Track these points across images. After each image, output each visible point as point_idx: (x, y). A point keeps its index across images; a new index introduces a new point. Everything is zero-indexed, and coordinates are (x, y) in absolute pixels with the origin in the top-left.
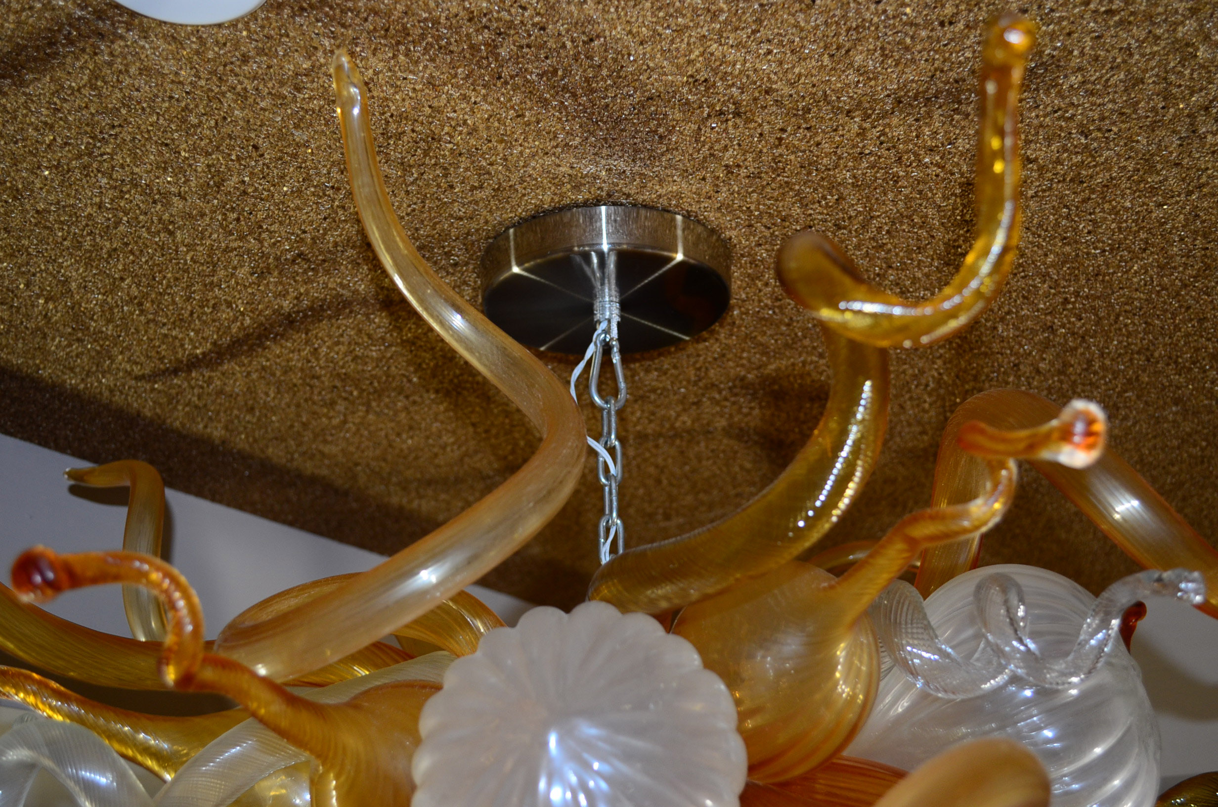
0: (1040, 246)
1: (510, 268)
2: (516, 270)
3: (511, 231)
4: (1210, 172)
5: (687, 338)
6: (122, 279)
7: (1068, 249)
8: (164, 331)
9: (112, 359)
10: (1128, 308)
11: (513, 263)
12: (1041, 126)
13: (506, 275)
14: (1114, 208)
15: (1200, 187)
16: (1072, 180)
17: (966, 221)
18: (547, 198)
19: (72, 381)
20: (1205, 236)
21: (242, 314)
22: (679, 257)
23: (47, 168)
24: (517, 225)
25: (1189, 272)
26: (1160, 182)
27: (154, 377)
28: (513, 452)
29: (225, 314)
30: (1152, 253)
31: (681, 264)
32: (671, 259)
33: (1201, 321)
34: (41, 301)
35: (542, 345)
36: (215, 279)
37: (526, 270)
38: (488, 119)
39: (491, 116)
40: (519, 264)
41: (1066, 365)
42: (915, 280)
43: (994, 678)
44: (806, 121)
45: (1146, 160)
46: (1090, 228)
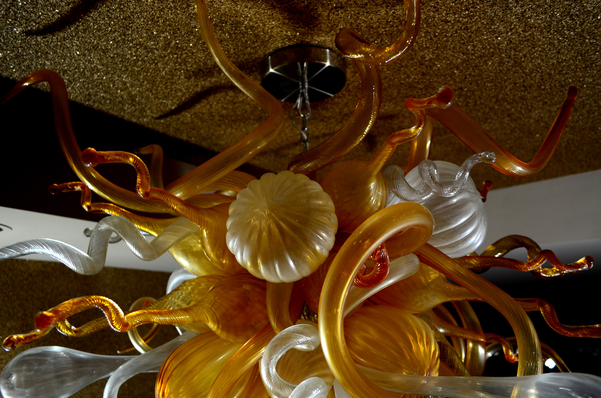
0: (454, 56)
1: (269, 70)
2: (271, 70)
3: (270, 57)
4: (515, 23)
5: (332, 95)
6: (143, 82)
7: (465, 57)
8: (161, 101)
9: (146, 112)
10: (488, 79)
11: (270, 67)
12: (451, 7)
13: (268, 73)
14: (480, 40)
15: (511, 30)
16: (464, 29)
17: (427, 47)
18: (280, 45)
19: (134, 120)
20: (514, 50)
21: (185, 93)
22: (328, 64)
23: (111, 40)
24: (271, 54)
25: (510, 64)
26: (497, 28)
27: (160, 118)
28: (282, 142)
29: (180, 94)
30: (496, 57)
31: (329, 67)
32: (324, 65)
33: (515, 84)
34: (119, 91)
35: (282, 99)
36: (174, 80)
37: (275, 70)
38: (255, 14)
39: (256, 13)
40: (272, 68)
41: (468, 103)
42: (411, 72)
43: (427, 196)
44: (366, 9)
45: (491, 20)
46: (472, 48)
